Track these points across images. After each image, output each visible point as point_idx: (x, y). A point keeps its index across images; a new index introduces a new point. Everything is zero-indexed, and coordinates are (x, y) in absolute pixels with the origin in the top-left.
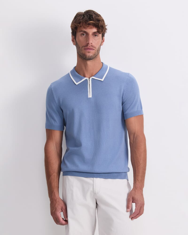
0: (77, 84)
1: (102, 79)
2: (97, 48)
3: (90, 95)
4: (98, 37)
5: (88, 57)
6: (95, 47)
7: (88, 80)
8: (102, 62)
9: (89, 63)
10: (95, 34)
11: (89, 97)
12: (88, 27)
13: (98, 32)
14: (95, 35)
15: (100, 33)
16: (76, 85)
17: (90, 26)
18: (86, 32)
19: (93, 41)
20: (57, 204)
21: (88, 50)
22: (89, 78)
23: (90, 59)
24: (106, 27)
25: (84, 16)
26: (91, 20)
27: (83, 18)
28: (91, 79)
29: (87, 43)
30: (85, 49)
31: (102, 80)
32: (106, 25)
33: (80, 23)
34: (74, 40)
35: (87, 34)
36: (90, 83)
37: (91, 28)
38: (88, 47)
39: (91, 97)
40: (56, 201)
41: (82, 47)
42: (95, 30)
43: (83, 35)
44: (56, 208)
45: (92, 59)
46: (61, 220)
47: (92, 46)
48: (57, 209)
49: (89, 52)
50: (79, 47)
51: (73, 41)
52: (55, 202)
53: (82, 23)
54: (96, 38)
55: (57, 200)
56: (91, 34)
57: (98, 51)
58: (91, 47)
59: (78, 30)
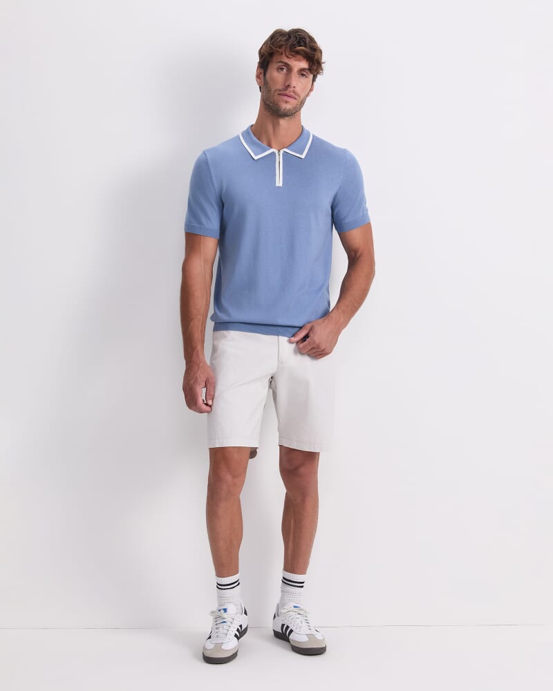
0: (256, 158)
1: (302, 154)
2: (302, 97)
3: (279, 182)
4: (306, 79)
5: (282, 110)
6: (299, 96)
7: (277, 154)
8: (302, 126)
9: (283, 122)
10: (302, 73)
11: (277, 185)
12: (294, 56)
13: (310, 70)
14: (303, 75)
15: (311, 73)
16: (253, 159)
17: (299, 56)
18: (288, 65)
19: (298, 83)
20: (199, 373)
21: (286, 98)
22: (279, 151)
23: (285, 115)
24: (323, 65)
25: (290, 37)
26: (301, 46)
27: (287, 40)
28: (282, 152)
29: (287, 85)
30: (280, 94)
31: (303, 156)
32: (323, 61)
33: (280, 47)
34: (262, 76)
35: (290, 69)
36: (279, 159)
37: (299, 60)
38: (287, 92)
39: (281, 185)
40: (199, 366)
41: (276, 90)
42: (304, 64)
43: (282, 69)
44: (196, 379)
45: (288, 116)
46: (200, 401)
47: (294, 92)
48: (199, 380)
49: (286, 102)
50: (270, 91)
51: (258, 77)
52: (196, 367)
53: (284, 47)
54: (303, 80)
55: (201, 365)
56: (296, 70)
57: (301, 102)
58: (292, 94)
59: (275, 59)
